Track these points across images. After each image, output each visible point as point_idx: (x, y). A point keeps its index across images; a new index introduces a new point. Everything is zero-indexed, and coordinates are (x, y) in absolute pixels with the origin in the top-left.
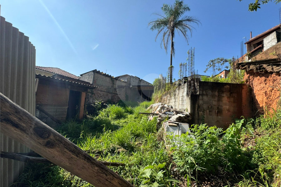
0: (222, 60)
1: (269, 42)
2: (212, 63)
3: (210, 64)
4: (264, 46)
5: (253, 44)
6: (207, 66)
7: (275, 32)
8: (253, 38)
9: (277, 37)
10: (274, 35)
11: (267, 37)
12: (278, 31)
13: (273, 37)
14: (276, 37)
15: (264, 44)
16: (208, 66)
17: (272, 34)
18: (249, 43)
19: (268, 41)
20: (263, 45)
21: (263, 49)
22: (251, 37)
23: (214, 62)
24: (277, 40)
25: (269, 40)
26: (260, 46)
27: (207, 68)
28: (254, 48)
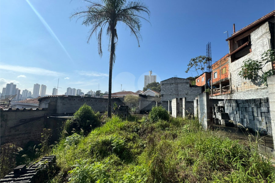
0: (203, 59)
1: (259, 38)
2: (193, 62)
3: (192, 63)
4: (252, 43)
5: (237, 41)
6: (188, 65)
7: (267, 23)
8: (237, 33)
9: (270, 30)
10: (266, 28)
11: (256, 30)
12: (271, 21)
13: (264, 31)
14: (268, 30)
15: (251, 40)
16: (190, 65)
17: (262, 26)
18: (232, 40)
19: (256, 37)
20: (250, 42)
21: (250, 48)
22: (235, 32)
23: (196, 60)
24: (270, 35)
25: (259, 36)
26: (246, 44)
27: (188, 67)
28: (239, 47)
